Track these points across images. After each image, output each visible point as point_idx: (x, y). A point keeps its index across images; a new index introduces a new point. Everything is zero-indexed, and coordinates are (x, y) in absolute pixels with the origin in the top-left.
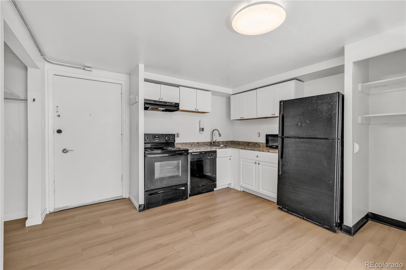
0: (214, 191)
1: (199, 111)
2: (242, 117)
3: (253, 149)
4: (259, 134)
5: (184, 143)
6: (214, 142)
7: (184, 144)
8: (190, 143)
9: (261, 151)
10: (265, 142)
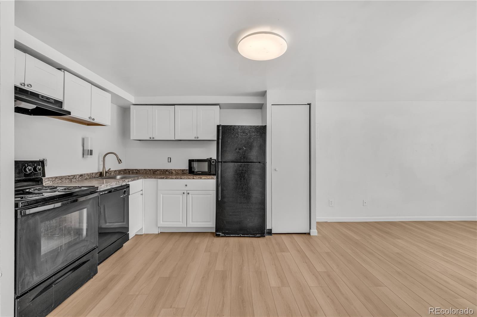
2: (152, 137)
3: (179, 177)
4: (169, 159)
6: (106, 173)
7: (57, 179)
8: (69, 176)
9: (191, 179)
10: (188, 169)
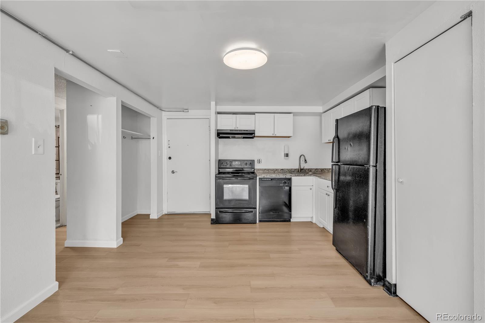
0: (291, 223)
1: (277, 136)
5: (265, 169)
6: (301, 170)
7: (266, 171)
8: (273, 169)
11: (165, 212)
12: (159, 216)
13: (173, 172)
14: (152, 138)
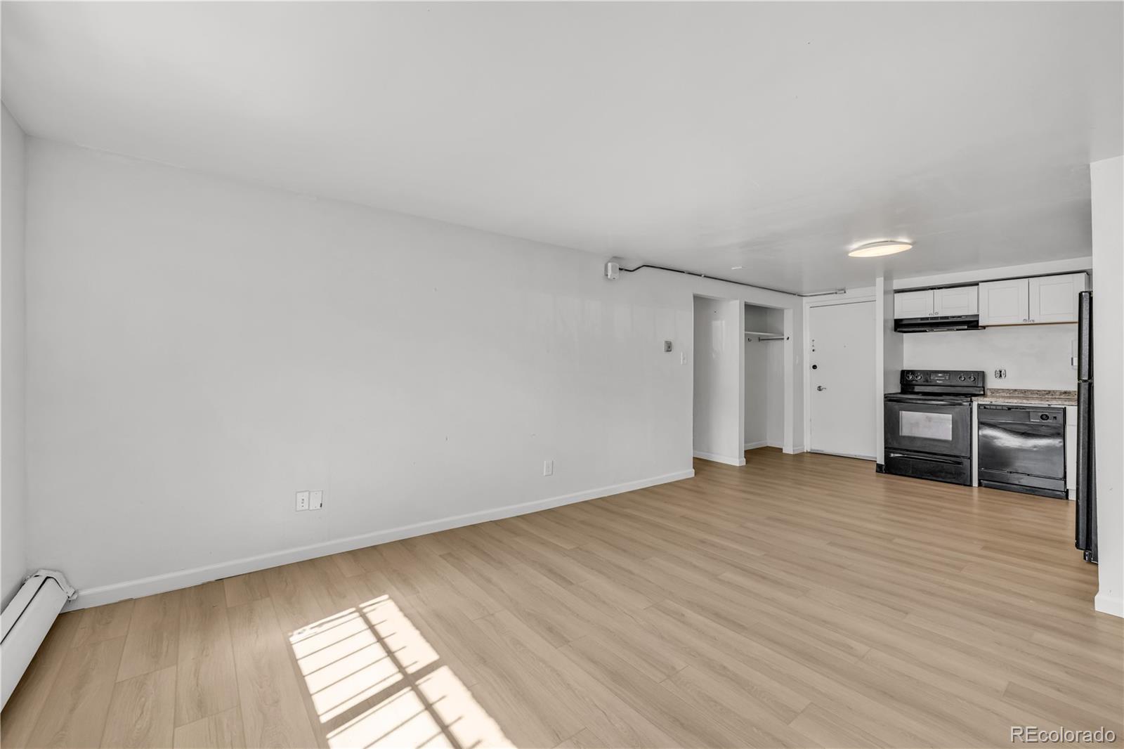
7: (1016, 393)
8: (1038, 391)
11: (807, 448)
12: (796, 453)
13: (820, 389)
14: (785, 338)
